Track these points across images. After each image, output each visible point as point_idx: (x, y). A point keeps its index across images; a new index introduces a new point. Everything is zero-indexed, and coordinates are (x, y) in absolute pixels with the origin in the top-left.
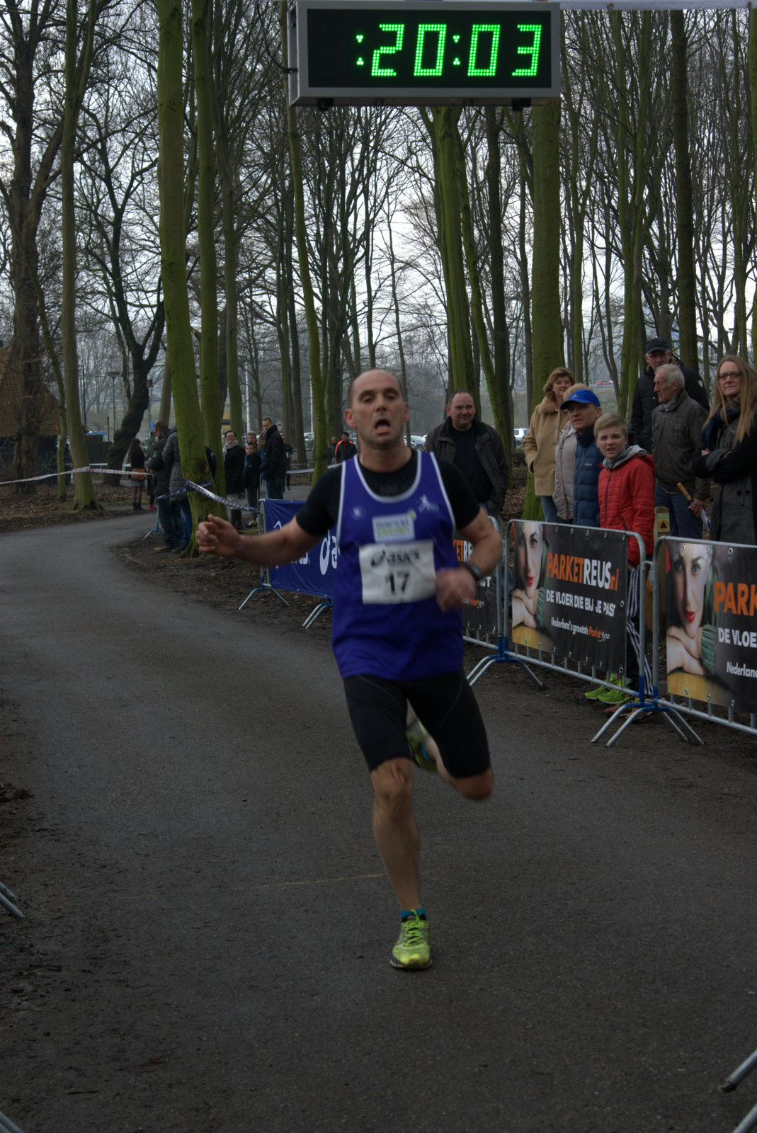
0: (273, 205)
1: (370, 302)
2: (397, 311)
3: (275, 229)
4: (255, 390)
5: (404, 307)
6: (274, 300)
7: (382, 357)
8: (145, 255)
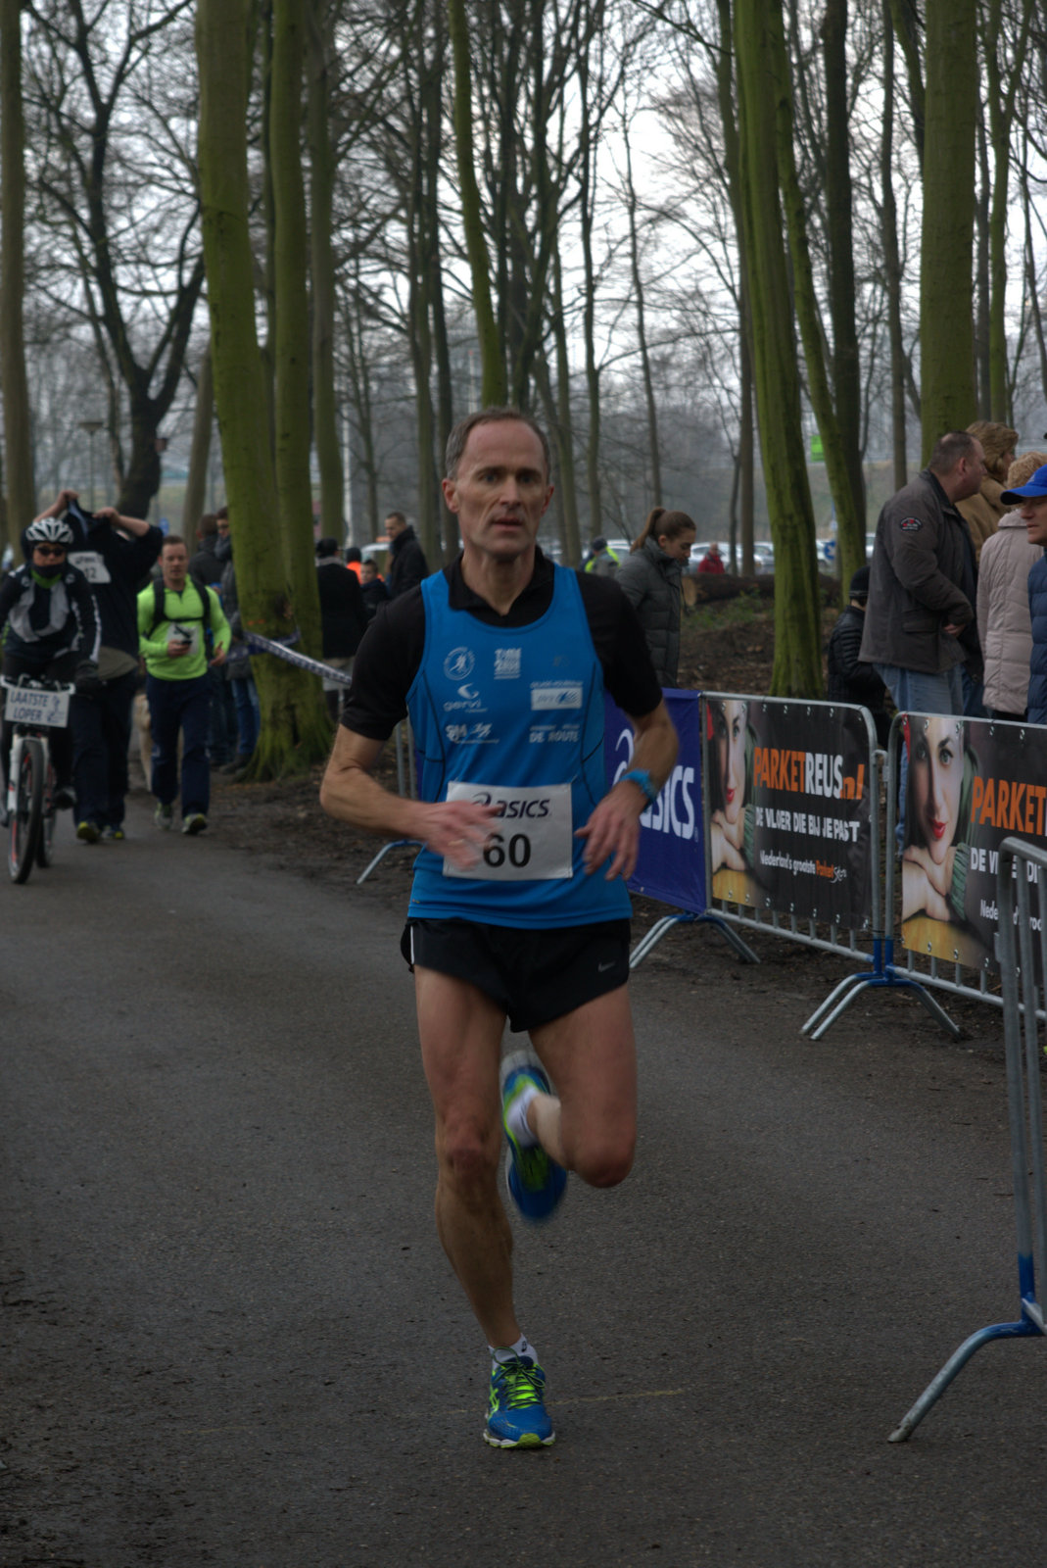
0: (403, 99)
1: (591, 285)
2: (640, 305)
3: (407, 146)
4: (364, 457)
5: (654, 296)
6: (404, 285)
7: (607, 394)
8: (151, 194)
